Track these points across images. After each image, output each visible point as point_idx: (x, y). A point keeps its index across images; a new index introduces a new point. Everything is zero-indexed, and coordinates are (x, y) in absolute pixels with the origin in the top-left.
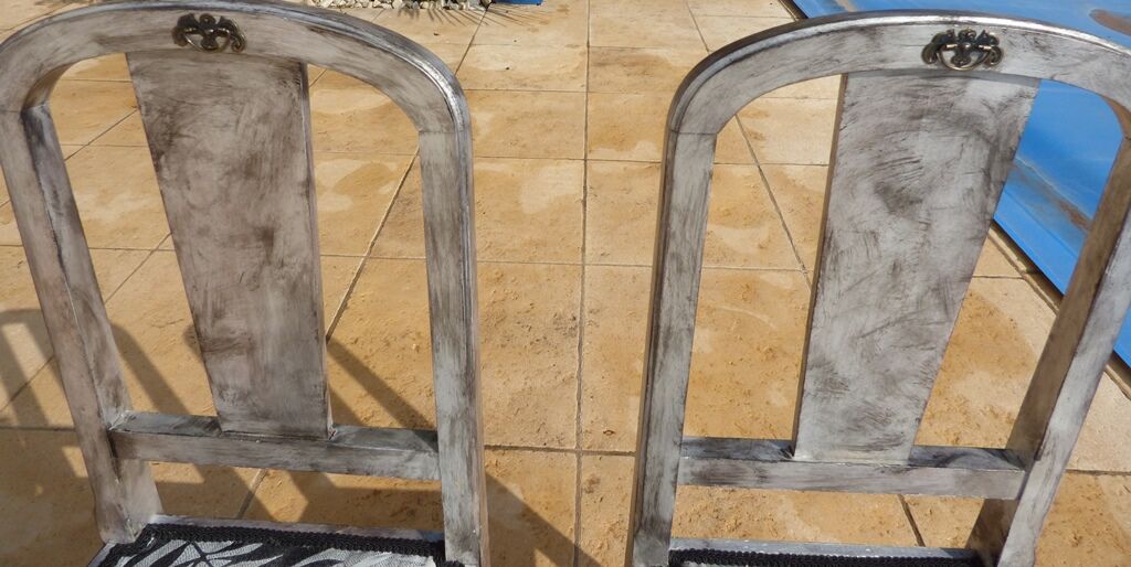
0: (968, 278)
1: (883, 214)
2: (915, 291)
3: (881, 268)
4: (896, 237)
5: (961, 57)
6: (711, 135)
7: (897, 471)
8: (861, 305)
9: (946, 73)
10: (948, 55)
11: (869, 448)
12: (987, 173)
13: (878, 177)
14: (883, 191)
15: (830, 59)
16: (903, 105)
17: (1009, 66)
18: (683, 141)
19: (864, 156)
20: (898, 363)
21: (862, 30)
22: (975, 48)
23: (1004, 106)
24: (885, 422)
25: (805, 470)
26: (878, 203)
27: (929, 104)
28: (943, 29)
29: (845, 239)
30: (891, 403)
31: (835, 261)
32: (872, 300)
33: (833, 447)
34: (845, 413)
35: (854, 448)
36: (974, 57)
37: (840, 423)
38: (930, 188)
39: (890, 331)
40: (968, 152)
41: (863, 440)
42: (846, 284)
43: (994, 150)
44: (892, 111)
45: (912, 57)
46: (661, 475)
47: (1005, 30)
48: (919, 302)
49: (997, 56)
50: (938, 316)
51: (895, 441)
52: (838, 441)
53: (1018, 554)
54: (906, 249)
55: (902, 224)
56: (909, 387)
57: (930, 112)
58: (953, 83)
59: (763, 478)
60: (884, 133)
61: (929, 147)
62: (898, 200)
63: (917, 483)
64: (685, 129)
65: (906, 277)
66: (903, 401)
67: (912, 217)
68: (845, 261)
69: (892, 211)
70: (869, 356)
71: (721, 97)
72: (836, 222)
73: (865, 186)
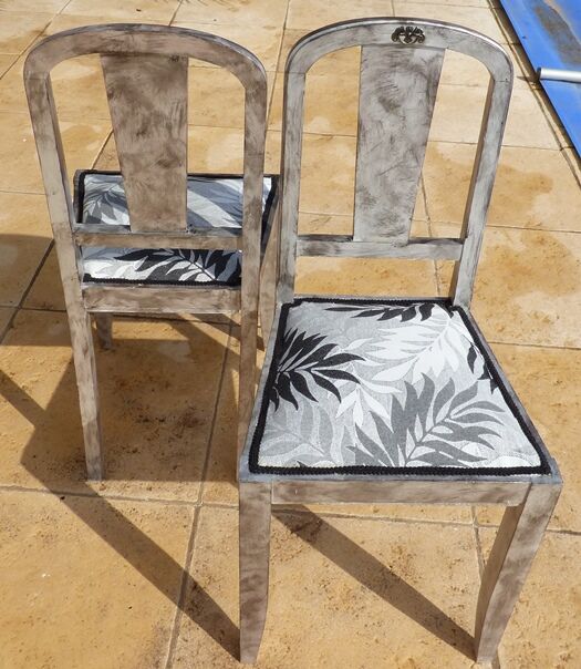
0: (425, 144)
1: (384, 112)
2: (402, 150)
3: (386, 139)
4: (390, 124)
5: (408, 39)
6: (303, 74)
7: (402, 246)
8: (378, 158)
9: (403, 46)
10: (402, 38)
11: (389, 235)
12: (427, 92)
13: (380, 94)
14: (382, 101)
15: (352, 40)
16: (387, 60)
17: (429, 42)
18: (291, 76)
19: (373, 84)
20: (398, 189)
21: (365, 26)
22: (413, 35)
23: (431, 61)
24: (395, 221)
25: (358, 246)
26: (380, 107)
27: (399, 60)
28: (399, 26)
29: (368, 125)
30: (397, 210)
31: (364, 136)
32: (383, 155)
33: (372, 234)
34: (376, 216)
35: (381, 235)
36: (414, 39)
37: (374, 221)
38: (403, 100)
39: (392, 171)
40: (418, 82)
41: (386, 231)
42: (371, 147)
43: (429, 82)
44: (383, 64)
45: (387, 39)
46: (288, 250)
47: (425, 26)
48: (404, 156)
49: (422, 39)
50: (413, 163)
51: (401, 231)
52: (373, 231)
53: (464, 291)
54: (395, 130)
55: (393, 117)
56: (404, 201)
57: (399, 64)
58: (408, 50)
59: (338, 251)
60: (380, 73)
61: (401, 80)
62: (390, 106)
63: (412, 252)
64: (291, 71)
65: (397, 144)
66: (403, 209)
67: (396, 114)
68: (368, 136)
69: (387, 111)
70: (385, 184)
71: (306, 56)
72: (363, 117)
73: (374, 99)
